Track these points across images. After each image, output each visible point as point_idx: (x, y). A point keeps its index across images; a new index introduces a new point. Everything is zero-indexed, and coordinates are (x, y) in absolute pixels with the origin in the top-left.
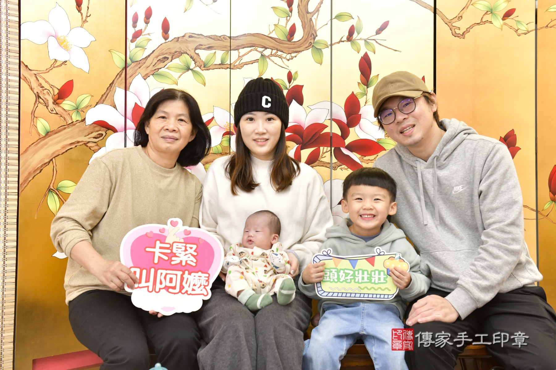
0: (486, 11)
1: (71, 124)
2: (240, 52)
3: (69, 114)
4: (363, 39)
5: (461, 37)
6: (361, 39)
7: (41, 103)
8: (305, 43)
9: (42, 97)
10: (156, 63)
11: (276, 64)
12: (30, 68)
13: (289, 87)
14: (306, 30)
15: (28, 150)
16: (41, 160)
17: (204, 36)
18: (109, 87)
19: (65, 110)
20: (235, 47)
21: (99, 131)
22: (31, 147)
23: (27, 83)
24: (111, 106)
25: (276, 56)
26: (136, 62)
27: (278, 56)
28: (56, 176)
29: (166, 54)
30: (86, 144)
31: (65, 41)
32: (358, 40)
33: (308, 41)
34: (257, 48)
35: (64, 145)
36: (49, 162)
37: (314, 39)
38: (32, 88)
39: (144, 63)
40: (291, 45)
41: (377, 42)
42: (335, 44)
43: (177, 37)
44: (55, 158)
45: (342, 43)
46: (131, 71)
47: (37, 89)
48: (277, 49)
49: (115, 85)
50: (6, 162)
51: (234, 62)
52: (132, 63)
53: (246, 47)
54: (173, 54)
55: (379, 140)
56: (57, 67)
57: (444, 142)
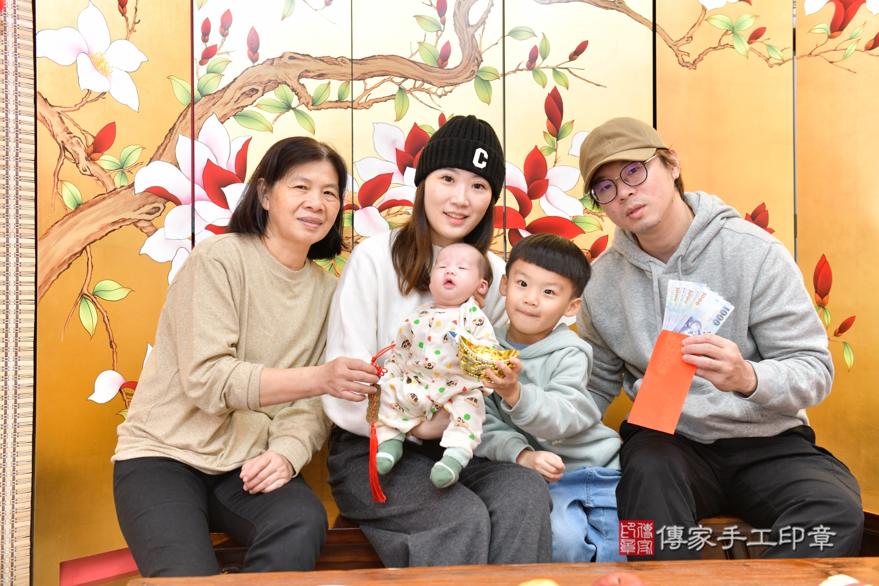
0: (726, 31)
1: (114, 192)
2: (367, 83)
3: (110, 176)
4: (550, 68)
5: (691, 67)
6: (547, 67)
7: (68, 159)
8: (464, 71)
9: (69, 149)
10: (239, 98)
11: (421, 102)
12: (50, 103)
14: (466, 52)
15: (50, 232)
16: (69, 248)
17: (312, 57)
18: (167, 134)
19: (103, 169)
20: (360, 75)
21: (154, 203)
22: (54, 228)
23: (47, 127)
24: (171, 163)
25: (421, 90)
26: (208, 95)
27: (424, 90)
28: (91, 274)
30: (135, 223)
31: (102, 61)
32: (543, 68)
33: (469, 69)
34: (392, 77)
35: (102, 225)
36: (81, 252)
37: (478, 65)
38: (55, 135)
39: (221, 98)
40: (444, 73)
41: (570, 72)
42: (509, 73)
43: (270, 57)
44: (91, 245)
45: (520, 72)
46: (200, 109)
47: (62, 137)
48: (423, 79)
49: (176, 131)
50: (17, 252)
51: (358, 98)
52: (202, 97)
53: (375, 76)
54: (265, 84)
55: (575, 218)
56: (92, 102)
57: (691, 233)
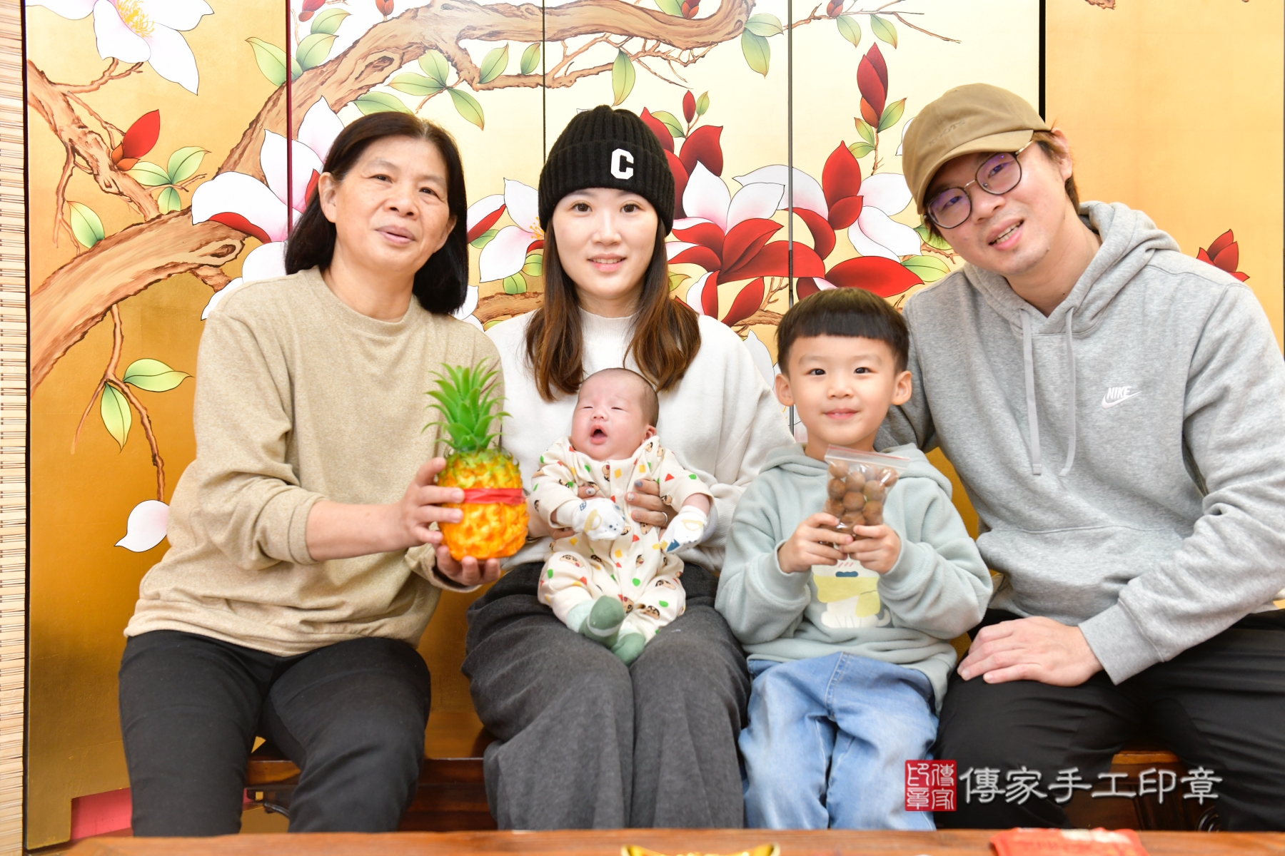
1: (157, 220)
2: (567, 45)
3: (150, 195)
4: (866, 12)
5: (1106, 4)
6: (861, 12)
7: (80, 168)
8: (724, 22)
9: (82, 152)
10: (362, 72)
11: (655, 74)
12: (50, 79)
13: (689, 131)
15: (50, 283)
16: (83, 308)
17: (479, 5)
18: (248, 130)
19: (139, 184)
20: (556, 32)
21: (225, 238)
22: (56, 277)
23: (44, 116)
24: (253, 176)
25: (654, 54)
26: (313, 68)
27: (659, 54)
28: (121, 349)
29: (387, 49)
30: (193, 270)
31: (136, 13)
32: (854, 13)
33: (733, 18)
34: (608, 34)
35: (139, 272)
36: (104, 314)
37: (748, 12)
38: (58, 129)
39: (334, 73)
40: (692, 27)
41: (900, 19)
42: (798, 24)
43: (412, 7)
44: (119, 303)
45: (817, 21)
46: (301, 91)
47: (70, 132)
48: (658, 36)
49: (262, 125)
51: (553, 69)
52: (304, 71)
53: (581, 34)
54: (403, 50)
55: (906, 258)
56: (119, 78)
57: (1094, 271)
